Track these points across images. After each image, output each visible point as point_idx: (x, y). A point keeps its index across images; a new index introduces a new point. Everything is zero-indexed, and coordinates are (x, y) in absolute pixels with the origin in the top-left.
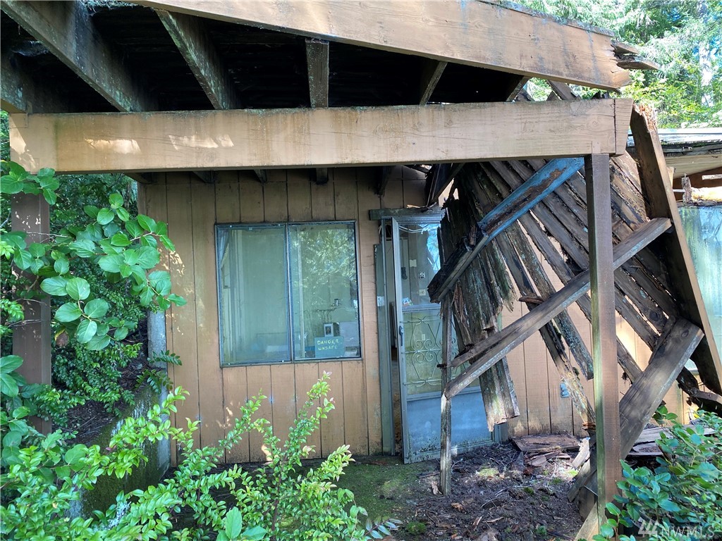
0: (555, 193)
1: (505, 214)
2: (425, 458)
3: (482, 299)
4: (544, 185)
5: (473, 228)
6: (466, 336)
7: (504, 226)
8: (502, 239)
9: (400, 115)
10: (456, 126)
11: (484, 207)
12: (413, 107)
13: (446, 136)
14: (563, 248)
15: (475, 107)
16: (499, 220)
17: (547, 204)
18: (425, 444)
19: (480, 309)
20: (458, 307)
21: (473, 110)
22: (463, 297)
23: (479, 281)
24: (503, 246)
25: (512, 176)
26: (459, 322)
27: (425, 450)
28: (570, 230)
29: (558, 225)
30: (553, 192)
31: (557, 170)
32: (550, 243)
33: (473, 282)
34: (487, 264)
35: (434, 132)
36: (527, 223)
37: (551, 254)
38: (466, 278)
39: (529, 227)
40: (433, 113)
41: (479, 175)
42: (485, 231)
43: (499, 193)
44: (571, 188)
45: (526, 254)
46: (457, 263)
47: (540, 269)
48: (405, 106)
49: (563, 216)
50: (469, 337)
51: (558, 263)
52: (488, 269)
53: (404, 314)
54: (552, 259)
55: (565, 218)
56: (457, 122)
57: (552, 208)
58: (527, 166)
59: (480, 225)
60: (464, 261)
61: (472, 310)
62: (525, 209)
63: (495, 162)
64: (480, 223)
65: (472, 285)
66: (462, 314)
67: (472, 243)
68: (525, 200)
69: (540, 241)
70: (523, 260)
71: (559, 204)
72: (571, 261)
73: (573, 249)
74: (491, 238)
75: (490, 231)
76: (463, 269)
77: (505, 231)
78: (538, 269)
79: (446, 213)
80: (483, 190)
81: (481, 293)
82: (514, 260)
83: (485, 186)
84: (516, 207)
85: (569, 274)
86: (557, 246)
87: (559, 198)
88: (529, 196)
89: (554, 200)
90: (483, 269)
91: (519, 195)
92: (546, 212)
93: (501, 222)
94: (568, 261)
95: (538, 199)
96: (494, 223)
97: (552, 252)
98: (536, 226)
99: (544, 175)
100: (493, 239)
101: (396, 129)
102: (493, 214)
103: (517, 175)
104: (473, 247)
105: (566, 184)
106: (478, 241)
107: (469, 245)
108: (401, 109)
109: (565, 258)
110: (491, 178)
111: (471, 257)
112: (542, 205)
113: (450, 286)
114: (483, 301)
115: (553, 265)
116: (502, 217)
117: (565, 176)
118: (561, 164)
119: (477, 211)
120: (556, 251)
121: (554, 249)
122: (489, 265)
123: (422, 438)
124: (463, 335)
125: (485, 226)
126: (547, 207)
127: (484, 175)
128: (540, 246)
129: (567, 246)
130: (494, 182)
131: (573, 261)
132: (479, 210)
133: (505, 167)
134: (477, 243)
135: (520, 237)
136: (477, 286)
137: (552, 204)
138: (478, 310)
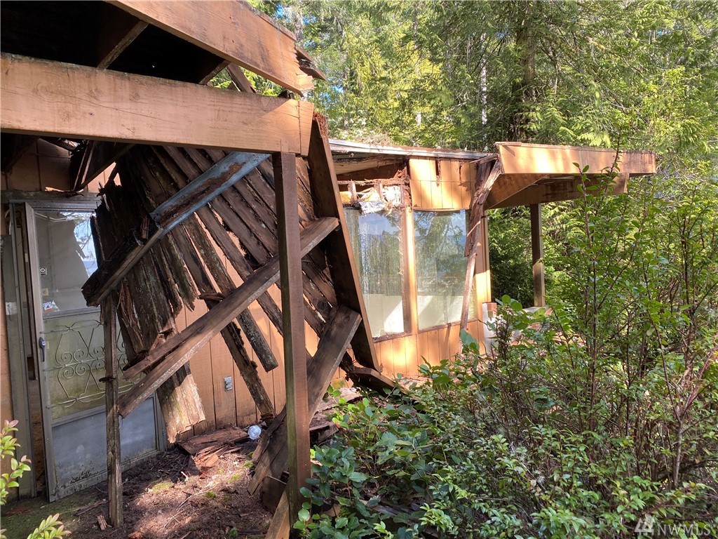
0: (234, 188)
1: (181, 205)
2: (78, 489)
3: (157, 299)
4: (224, 178)
5: (145, 219)
6: (138, 342)
7: (181, 219)
8: (179, 233)
9: (71, 75)
10: (143, 101)
11: (157, 197)
12: (89, 69)
13: (132, 111)
14: (241, 244)
15: (164, 84)
16: (175, 212)
17: (226, 198)
18: (76, 473)
19: (155, 310)
20: (126, 309)
21: (163, 87)
22: (131, 297)
23: (152, 279)
24: (179, 241)
25: (189, 165)
26: (127, 326)
27: (77, 480)
28: (249, 225)
29: (237, 220)
30: (233, 186)
31: (237, 163)
32: (229, 238)
33: (145, 280)
34: (162, 260)
35: (117, 104)
36: (205, 217)
37: (230, 249)
38: (135, 276)
39: (208, 220)
40: (114, 81)
41: (149, 161)
42: (159, 223)
43: (174, 182)
44: (249, 184)
45: (205, 249)
46: (124, 259)
47: (220, 265)
48: (78, 66)
49: (242, 212)
50: (141, 343)
51: (237, 258)
52: (164, 266)
53: (45, 322)
54: (231, 254)
55: (244, 213)
56: (144, 97)
57: (231, 203)
58: (205, 157)
59: (153, 217)
60: (133, 257)
61: (144, 311)
62: (203, 202)
63: (169, 147)
64: (153, 214)
65: (143, 284)
66: (131, 317)
67: (144, 236)
68: (203, 192)
69: (219, 235)
70: (202, 256)
71: (238, 198)
72: (249, 256)
73: (252, 244)
74: (166, 231)
75: (164, 224)
76: (131, 265)
77: (180, 225)
78: (218, 265)
79: (103, 200)
80: (155, 178)
81: (155, 292)
82: (192, 255)
83: (158, 174)
84: (194, 199)
85: (247, 268)
86: (236, 241)
87: (238, 192)
88: (208, 189)
89: (233, 194)
90: (157, 265)
91: (197, 186)
92: (225, 206)
93: (177, 214)
94: (247, 256)
95: (217, 191)
96: (169, 216)
97: (231, 247)
98: (214, 220)
99: (224, 168)
100: (169, 233)
101: (65, 92)
102: (168, 205)
103: (194, 165)
104: (145, 241)
105: (244, 179)
106: (151, 235)
107: (140, 238)
108: (72, 68)
109: (243, 253)
110: (165, 165)
111: (142, 252)
112: (221, 199)
113: (114, 286)
114: (158, 301)
115: (232, 261)
116: (178, 209)
117: (244, 171)
118: (241, 157)
119: (147, 201)
120: (235, 246)
121: (233, 244)
122: (165, 260)
123: (73, 466)
124: (133, 341)
125: (158, 217)
126: (226, 201)
127: (157, 161)
128: (219, 241)
129: (246, 241)
130: (168, 169)
131: (252, 256)
132: (151, 200)
133: (181, 154)
134: (150, 236)
135: (199, 231)
136: (150, 285)
137: (231, 197)
138: (153, 311)
